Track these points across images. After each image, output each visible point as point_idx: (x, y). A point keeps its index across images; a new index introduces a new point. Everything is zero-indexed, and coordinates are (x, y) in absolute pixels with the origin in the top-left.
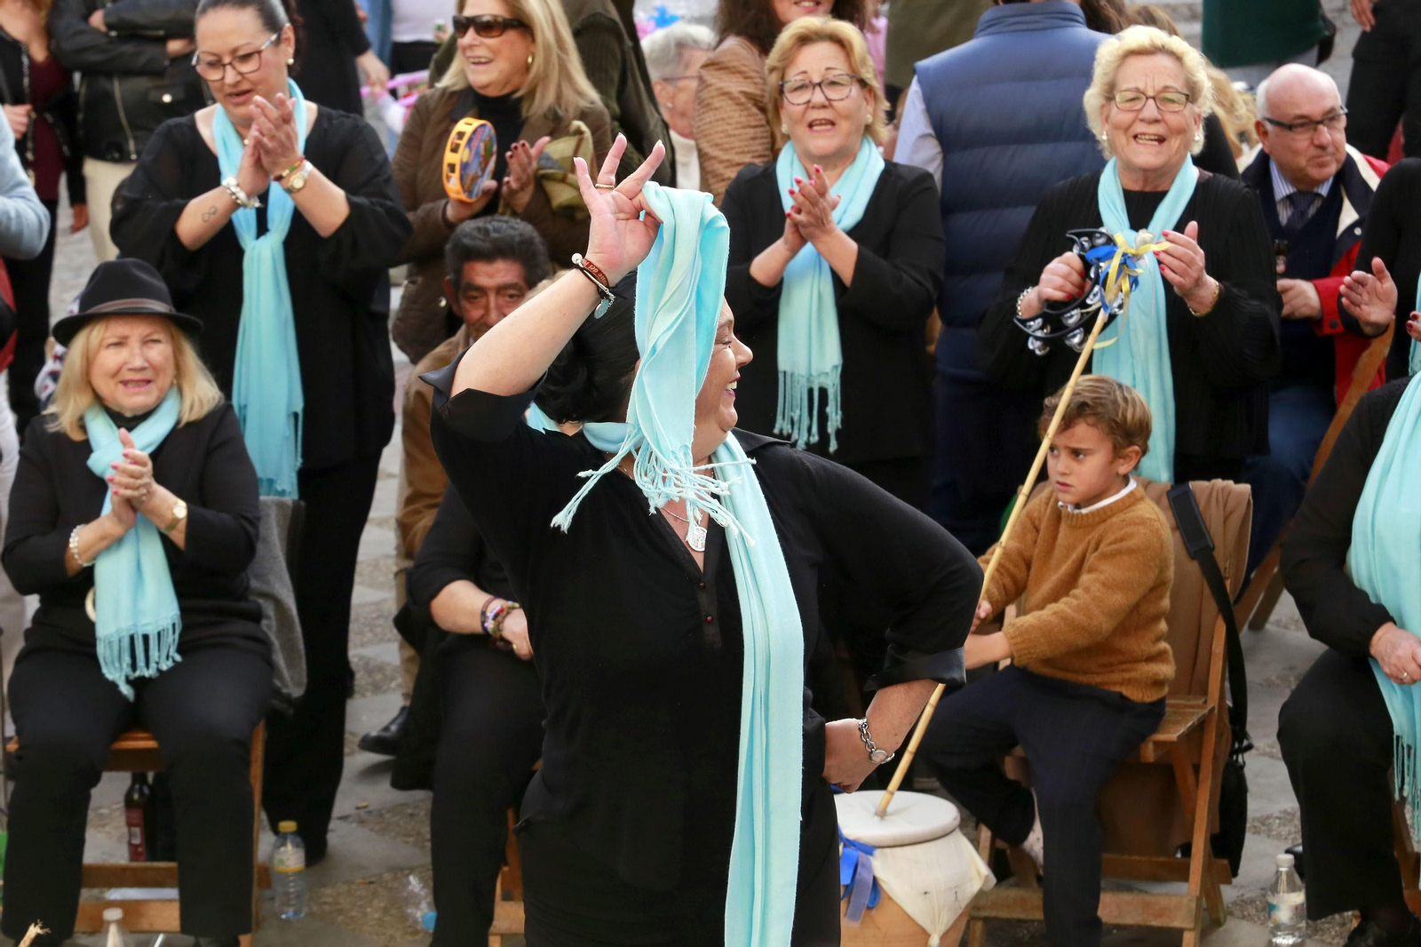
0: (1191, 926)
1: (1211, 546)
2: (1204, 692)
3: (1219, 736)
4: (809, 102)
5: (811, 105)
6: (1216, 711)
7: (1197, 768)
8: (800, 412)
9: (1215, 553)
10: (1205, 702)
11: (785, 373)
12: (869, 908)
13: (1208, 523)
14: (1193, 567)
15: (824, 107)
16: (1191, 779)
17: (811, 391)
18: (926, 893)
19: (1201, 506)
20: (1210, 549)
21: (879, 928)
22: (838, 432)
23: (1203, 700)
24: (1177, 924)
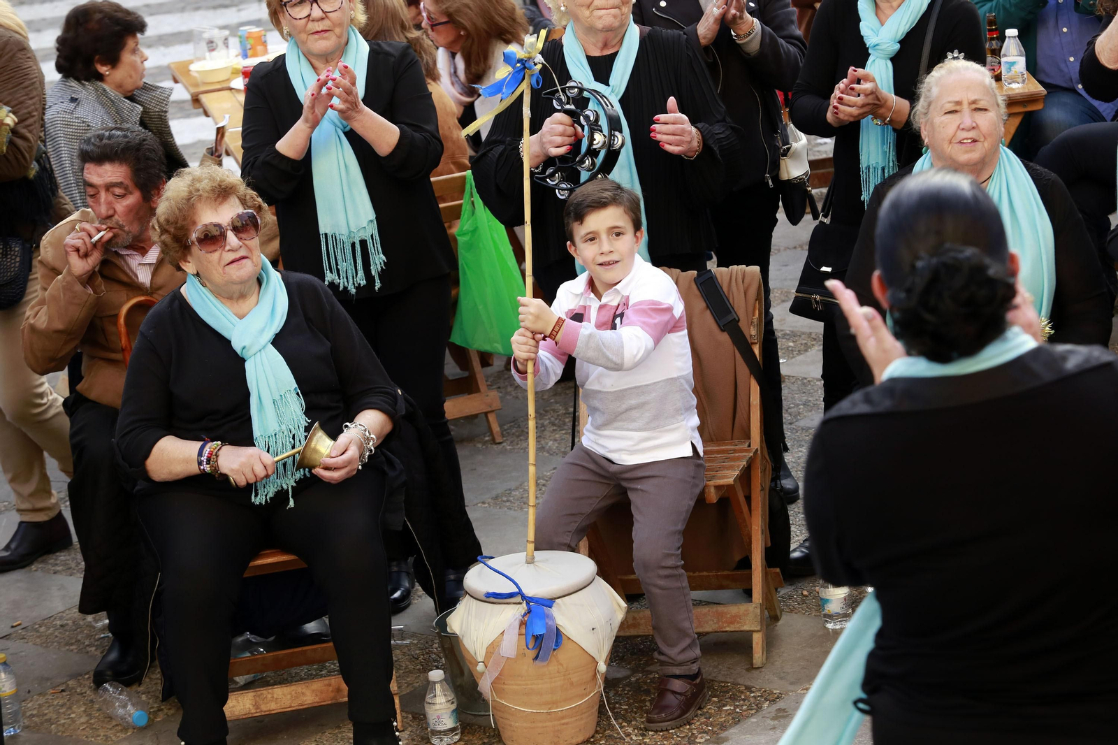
0: (758, 628)
1: (737, 319)
2: (748, 436)
3: (764, 471)
4: (309, 15)
5: (311, 18)
6: (759, 452)
7: (748, 499)
8: (345, 265)
9: (740, 324)
10: (749, 446)
11: (326, 234)
12: (554, 650)
13: (731, 301)
14: (725, 338)
15: (322, 19)
16: (745, 508)
17: (353, 245)
18: (593, 629)
19: (725, 289)
20: (736, 322)
21: (562, 665)
22: (382, 275)
23: (747, 444)
24: (746, 628)
